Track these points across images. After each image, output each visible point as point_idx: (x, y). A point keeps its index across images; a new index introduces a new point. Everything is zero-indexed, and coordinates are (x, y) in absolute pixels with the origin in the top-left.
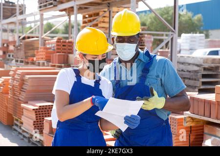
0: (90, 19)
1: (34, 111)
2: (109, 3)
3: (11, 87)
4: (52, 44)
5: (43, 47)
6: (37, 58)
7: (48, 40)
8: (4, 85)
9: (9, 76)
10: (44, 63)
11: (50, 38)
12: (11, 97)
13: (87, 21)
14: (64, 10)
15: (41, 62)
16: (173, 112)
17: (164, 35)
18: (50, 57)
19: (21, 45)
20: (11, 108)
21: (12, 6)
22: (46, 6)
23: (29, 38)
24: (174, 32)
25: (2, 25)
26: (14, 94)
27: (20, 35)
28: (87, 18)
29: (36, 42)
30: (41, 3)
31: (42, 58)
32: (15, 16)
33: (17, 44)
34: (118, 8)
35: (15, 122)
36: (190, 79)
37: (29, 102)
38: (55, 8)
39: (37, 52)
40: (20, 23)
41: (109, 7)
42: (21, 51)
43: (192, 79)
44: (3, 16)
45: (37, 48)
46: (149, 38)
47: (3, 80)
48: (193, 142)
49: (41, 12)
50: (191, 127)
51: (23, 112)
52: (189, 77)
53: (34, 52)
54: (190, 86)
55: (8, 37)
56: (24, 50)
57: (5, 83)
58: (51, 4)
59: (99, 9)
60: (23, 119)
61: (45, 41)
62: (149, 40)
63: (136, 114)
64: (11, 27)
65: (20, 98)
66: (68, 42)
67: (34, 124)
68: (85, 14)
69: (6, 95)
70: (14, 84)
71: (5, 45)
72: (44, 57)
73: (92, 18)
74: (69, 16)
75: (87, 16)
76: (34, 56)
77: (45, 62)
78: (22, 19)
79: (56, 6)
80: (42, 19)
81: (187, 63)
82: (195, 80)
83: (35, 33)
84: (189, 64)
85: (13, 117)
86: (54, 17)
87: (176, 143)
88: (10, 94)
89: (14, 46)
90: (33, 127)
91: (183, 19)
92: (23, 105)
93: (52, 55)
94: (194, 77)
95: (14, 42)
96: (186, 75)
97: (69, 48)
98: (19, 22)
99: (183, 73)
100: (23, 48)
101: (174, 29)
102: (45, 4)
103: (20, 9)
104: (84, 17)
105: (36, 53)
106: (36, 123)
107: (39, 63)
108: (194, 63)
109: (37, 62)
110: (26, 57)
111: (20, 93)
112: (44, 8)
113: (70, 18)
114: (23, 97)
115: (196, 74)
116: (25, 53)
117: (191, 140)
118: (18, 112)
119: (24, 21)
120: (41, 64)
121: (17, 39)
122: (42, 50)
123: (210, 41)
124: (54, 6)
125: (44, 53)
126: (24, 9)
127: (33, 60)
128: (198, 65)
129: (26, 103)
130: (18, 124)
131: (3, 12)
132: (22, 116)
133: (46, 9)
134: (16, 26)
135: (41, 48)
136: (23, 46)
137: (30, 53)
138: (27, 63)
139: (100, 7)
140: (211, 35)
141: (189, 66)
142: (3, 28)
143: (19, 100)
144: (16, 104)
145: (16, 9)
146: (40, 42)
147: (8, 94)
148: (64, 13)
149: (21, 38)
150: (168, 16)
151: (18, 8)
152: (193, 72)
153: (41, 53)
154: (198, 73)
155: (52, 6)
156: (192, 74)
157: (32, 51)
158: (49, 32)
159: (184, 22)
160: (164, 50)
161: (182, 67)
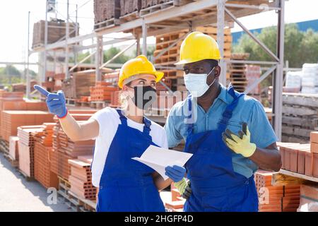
0: (166, 43)
1: (85, 170)
2: (191, 22)
3: (55, 136)
4: (113, 78)
5: (100, 82)
6: (92, 98)
7: (107, 73)
8: (46, 133)
9: (53, 121)
10: (101, 104)
11: (111, 70)
12: (55, 150)
13: (162, 46)
14: (130, 31)
15: (98, 102)
16: (260, 169)
18: (110, 96)
19: (71, 79)
20: (55, 165)
21: (60, 25)
22: (104, 25)
23: (82, 69)
24: (277, 61)
25: (47, 51)
26: (59, 146)
27: (70, 65)
28: (161, 41)
29: (92, 75)
30: (99, 22)
31: (99, 98)
32: (64, 39)
33: (66, 78)
34: (205, 28)
35: (61, 185)
36: (301, 127)
37: (79, 157)
38: (118, 28)
39: (93, 89)
40: (70, 49)
41: (191, 26)
42: (70, 88)
43: (305, 128)
44: (48, 40)
45: (93, 84)
46: (256, 69)
47: (45, 127)
48: (286, 208)
49: (99, 34)
50: (284, 186)
51: (70, 171)
52: (300, 124)
53: (88, 89)
54: (301, 136)
55: (55, 68)
56: (75, 86)
57: (48, 131)
58: (112, 22)
59: (177, 29)
60: (71, 180)
61: (104, 73)
62: (255, 72)
64: (59, 54)
65: (67, 152)
67: (85, 187)
68: (160, 36)
69: (49, 148)
70: (60, 132)
71: (50, 80)
72: (102, 95)
73: (168, 42)
74: (137, 38)
75: (162, 39)
76: (88, 94)
77: (103, 103)
78: (74, 44)
79: (119, 25)
80: (100, 44)
81: (298, 105)
82: (309, 128)
83: (93, 63)
84: (301, 106)
85: (58, 179)
86: (117, 40)
87: (262, 208)
88: (54, 147)
89: (62, 81)
90: (84, 190)
91: (306, 41)
92: (70, 161)
93: (112, 93)
94: (307, 125)
95: (62, 75)
96: (297, 121)
98: (69, 46)
99: (292, 118)
100: (74, 83)
101: (279, 57)
102: (104, 22)
103: (71, 30)
104: (159, 41)
105: (91, 91)
106: (87, 186)
107: (95, 104)
108: (306, 104)
109: (93, 102)
110: (78, 96)
111: (67, 145)
112: (103, 28)
113: (138, 42)
114: (71, 150)
115: (309, 120)
116: (77, 90)
117: (285, 205)
118: (64, 171)
119: (76, 45)
120: (97, 105)
121: (65, 71)
122: (99, 86)
124: (116, 26)
125: (103, 91)
126: (77, 29)
127: (87, 100)
128: (312, 108)
129: (75, 158)
130: (65, 187)
131: (49, 33)
132: (70, 176)
133: (105, 29)
134: (65, 53)
135: (98, 84)
136: (74, 80)
137: (83, 90)
138: (79, 104)
139: (179, 26)
141: (300, 109)
142: (48, 55)
143: (66, 154)
144: (61, 160)
145: (65, 29)
146: (96, 75)
147: (52, 146)
148: (130, 34)
149: (71, 69)
151: (67, 28)
152: (305, 118)
153: (98, 91)
154: (312, 118)
155: (113, 25)
156: (304, 119)
157: (87, 87)
158: (109, 61)
159: (308, 47)
161: (290, 110)
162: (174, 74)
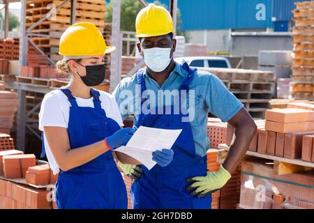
0: (37, 9)
13: (32, 12)
17: (128, 36)
28: (32, 7)
63: (169, 148)
66: (6, 42)
68: (30, 2)
73: (40, 9)
74: (6, 3)
75: (33, 5)
97: (7, 50)
104: (28, 7)
113: (6, 7)
123: (192, 46)
140: (192, 38)
150: (133, 9)
160: (129, 57)
162: (47, 42)
